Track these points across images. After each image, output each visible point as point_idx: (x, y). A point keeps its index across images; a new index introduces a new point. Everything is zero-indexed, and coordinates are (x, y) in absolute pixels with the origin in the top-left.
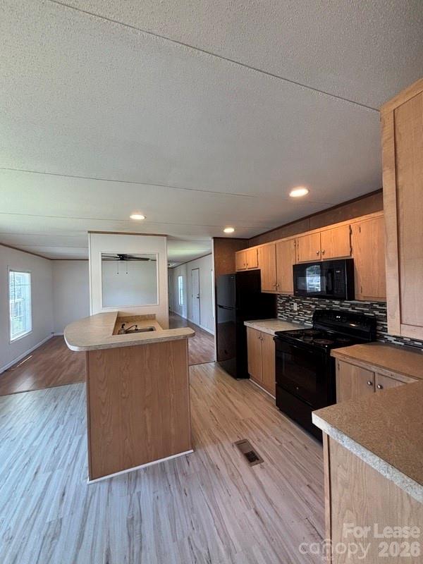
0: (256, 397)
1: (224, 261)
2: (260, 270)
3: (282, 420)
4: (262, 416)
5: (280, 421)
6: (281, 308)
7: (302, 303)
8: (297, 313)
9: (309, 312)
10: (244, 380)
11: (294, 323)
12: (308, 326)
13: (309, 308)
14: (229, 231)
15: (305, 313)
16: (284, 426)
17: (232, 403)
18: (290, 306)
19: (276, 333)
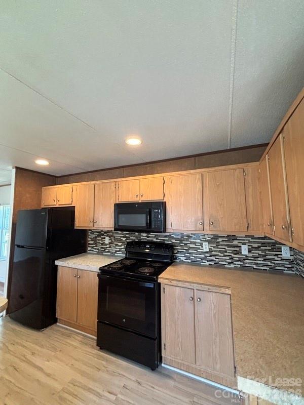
0: (71, 344)
1: (28, 195)
2: (74, 207)
3: (107, 360)
4: (84, 368)
5: (104, 363)
6: (92, 242)
7: (114, 237)
8: (108, 246)
9: (120, 244)
10: (50, 328)
11: (106, 255)
12: (120, 256)
13: (120, 241)
14: (42, 163)
15: (116, 245)
16: (112, 368)
17: (40, 369)
18: (101, 240)
19: (100, 269)
